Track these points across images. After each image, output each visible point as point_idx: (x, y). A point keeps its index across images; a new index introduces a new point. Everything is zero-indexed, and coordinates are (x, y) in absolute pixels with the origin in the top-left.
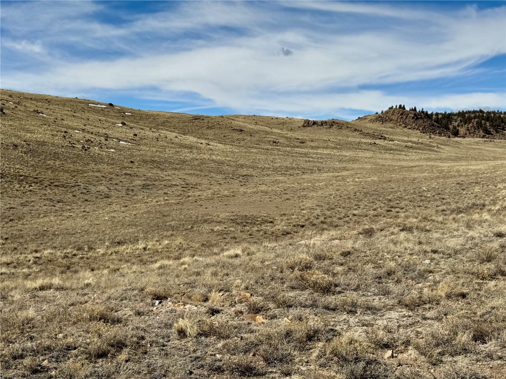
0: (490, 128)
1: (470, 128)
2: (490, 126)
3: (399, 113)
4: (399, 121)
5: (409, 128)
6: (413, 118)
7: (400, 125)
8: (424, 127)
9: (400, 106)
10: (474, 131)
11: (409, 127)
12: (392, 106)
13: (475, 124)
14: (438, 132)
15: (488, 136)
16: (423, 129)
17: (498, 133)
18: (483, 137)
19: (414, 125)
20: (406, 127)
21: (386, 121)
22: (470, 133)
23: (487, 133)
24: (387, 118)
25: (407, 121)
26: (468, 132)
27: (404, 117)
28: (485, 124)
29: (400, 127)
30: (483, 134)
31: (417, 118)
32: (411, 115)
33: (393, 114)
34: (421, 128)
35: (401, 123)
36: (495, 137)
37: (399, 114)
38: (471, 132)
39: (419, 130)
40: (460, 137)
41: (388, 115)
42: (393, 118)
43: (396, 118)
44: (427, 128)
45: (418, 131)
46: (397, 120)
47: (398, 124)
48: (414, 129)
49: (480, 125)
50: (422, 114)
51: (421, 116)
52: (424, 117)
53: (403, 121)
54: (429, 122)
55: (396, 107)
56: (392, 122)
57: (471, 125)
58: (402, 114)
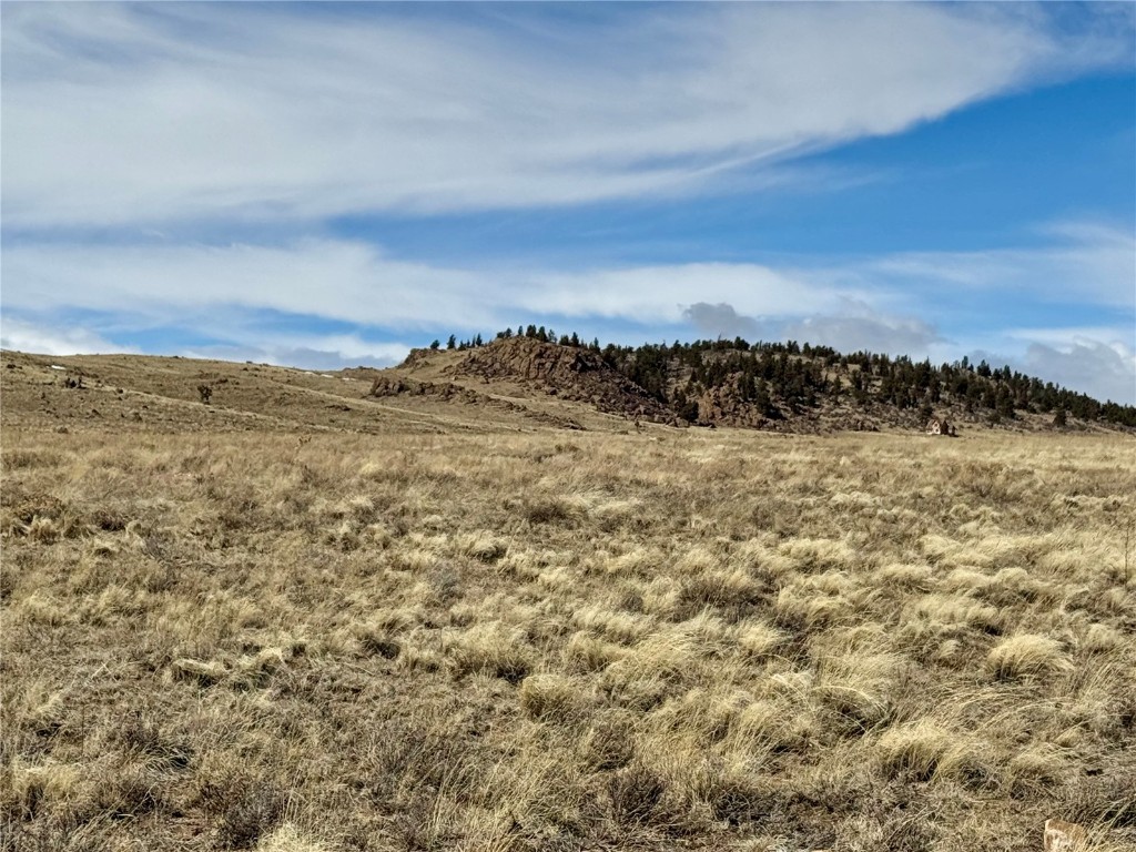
0: (775, 401)
1: (722, 400)
2: (776, 392)
3: (531, 351)
4: (532, 375)
5: (565, 398)
6: (573, 367)
7: (538, 388)
8: (606, 395)
9: (532, 329)
10: (735, 409)
11: (564, 392)
12: (509, 331)
13: (735, 386)
14: (642, 408)
15: (771, 422)
16: (602, 401)
17: (800, 414)
18: (760, 425)
19: (576, 386)
20: (554, 393)
21: (495, 373)
22: (723, 414)
23: (769, 415)
24: (497, 366)
25: (556, 374)
26: (717, 410)
27: (548, 365)
28: (763, 387)
29: (540, 394)
30: (759, 416)
31: (585, 369)
32: (566, 359)
33: (514, 354)
34: (597, 398)
35: (540, 382)
36: (792, 427)
37: (532, 356)
38: (726, 409)
39: (593, 402)
40: (701, 425)
41: (499, 356)
42: (517, 367)
43: (525, 364)
44: (614, 396)
45: (589, 405)
46: (528, 374)
47: (531, 384)
48: (577, 399)
49: (748, 391)
50: (597, 357)
51: (594, 360)
52: (603, 365)
53: (545, 376)
54: (617, 381)
55: (520, 331)
56: (513, 377)
57: (725, 388)
58: (540, 355)
